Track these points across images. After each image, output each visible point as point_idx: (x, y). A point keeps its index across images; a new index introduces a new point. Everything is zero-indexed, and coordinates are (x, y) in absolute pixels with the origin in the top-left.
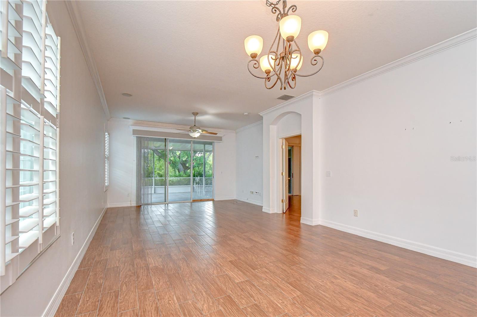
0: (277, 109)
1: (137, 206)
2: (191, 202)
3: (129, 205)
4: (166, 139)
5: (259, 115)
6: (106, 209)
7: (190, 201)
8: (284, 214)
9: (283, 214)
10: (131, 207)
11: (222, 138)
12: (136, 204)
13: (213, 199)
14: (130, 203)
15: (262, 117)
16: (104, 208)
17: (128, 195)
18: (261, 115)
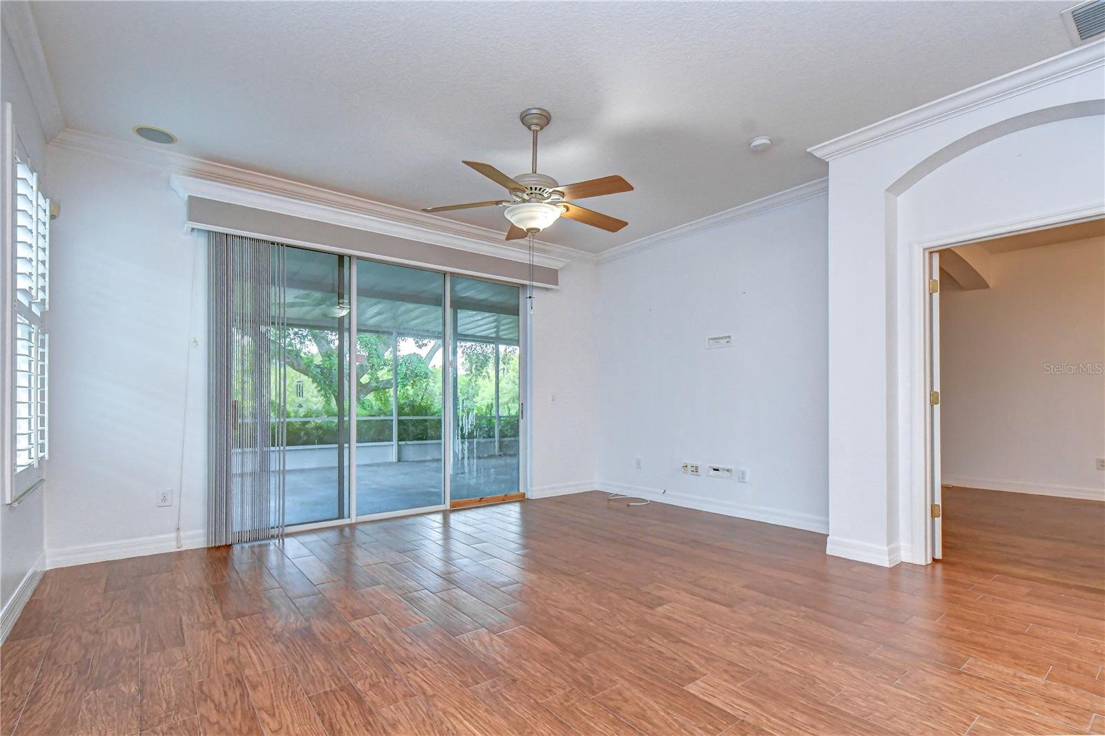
0: (1004, 93)
1: (209, 549)
2: (446, 511)
3: (171, 547)
4: (341, 257)
5: (810, 154)
6: (38, 579)
7: (441, 507)
8: (939, 567)
9: (933, 568)
10: (180, 555)
11: (559, 273)
12: (205, 539)
13: (524, 495)
14: (173, 535)
15: (824, 165)
16: (24, 575)
17: (164, 500)
18: (818, 154)
